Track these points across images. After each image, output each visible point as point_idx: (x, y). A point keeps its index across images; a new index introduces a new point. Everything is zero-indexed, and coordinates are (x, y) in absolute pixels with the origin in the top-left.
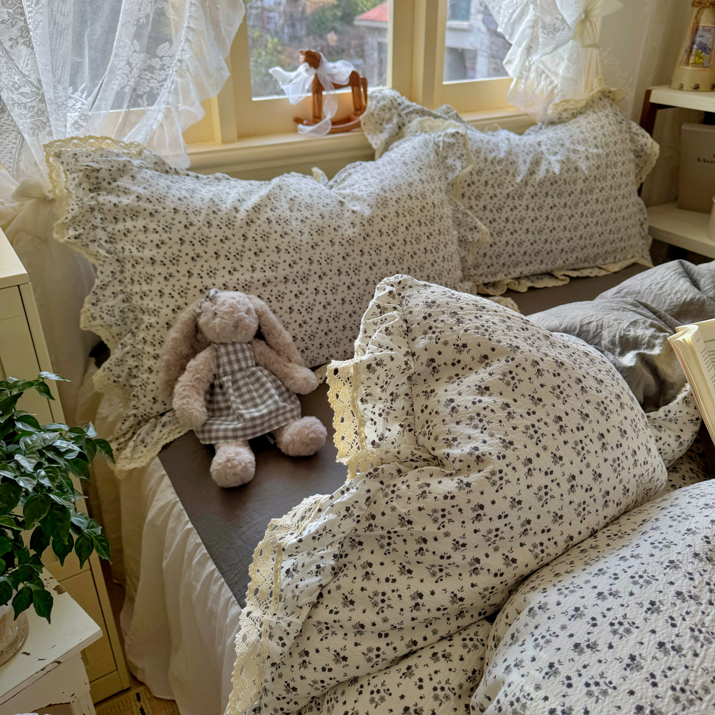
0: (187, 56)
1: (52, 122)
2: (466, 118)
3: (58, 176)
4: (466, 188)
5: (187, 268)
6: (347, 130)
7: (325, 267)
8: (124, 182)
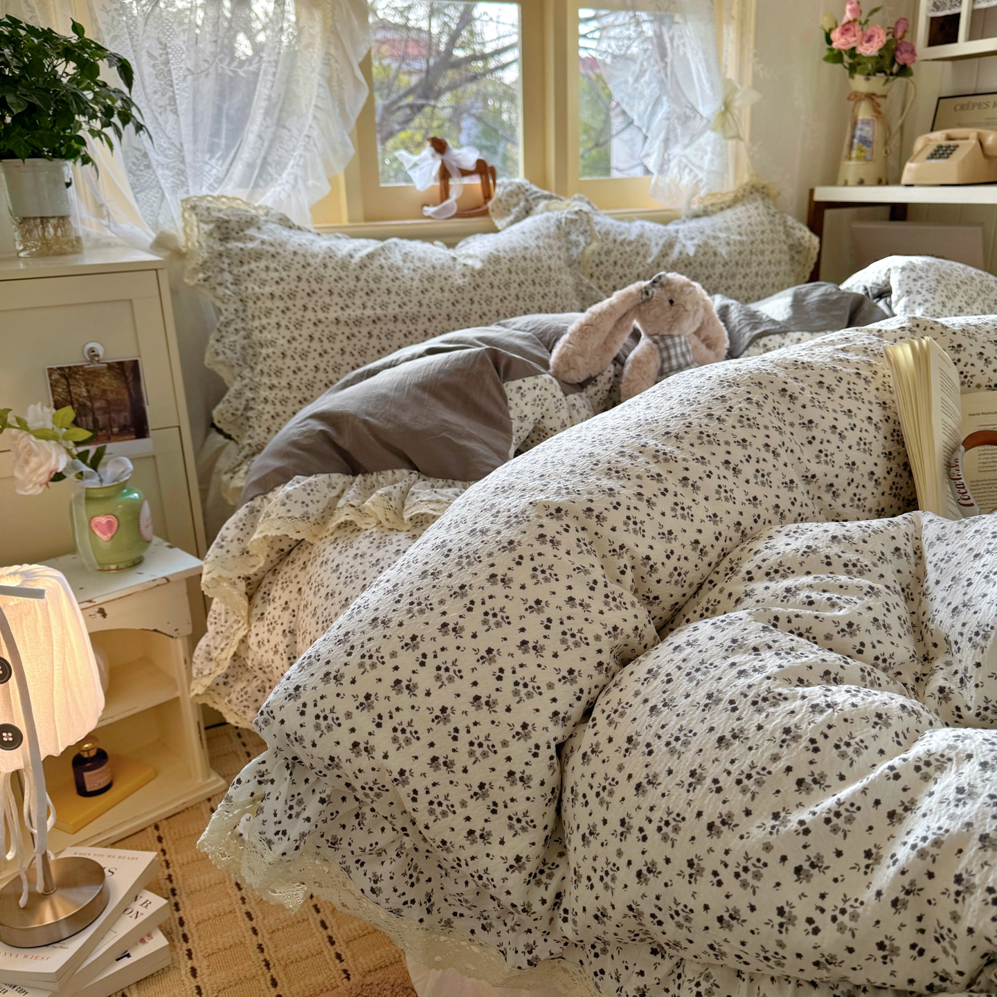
0: (315, 133)
1: (190, 183)
3: (192, 230)
4: (595, 268)
5: (303, 302)
6: (475, 216)
7: (434, 311)
8: (252, 232)
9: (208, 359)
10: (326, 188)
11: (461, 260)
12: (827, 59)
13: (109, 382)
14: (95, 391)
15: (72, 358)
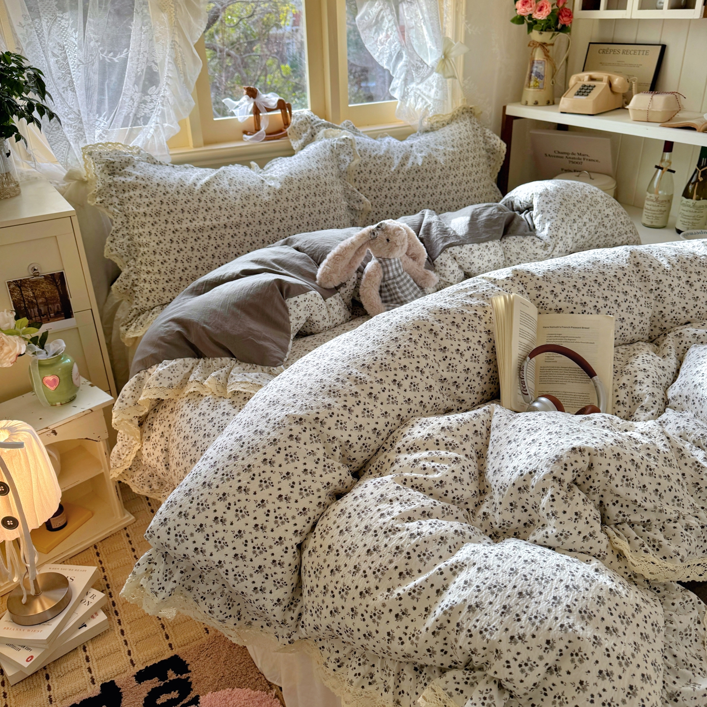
0: (168, 94)
1: (87, 135)
2: (361, 130)
3: (90, 166)
4: (357, 175)
5: (165, 218)
6: (278, 139)
7: (251, 219)
8: (129, 169)
9: (106, 254)
10: (177, 128)
11: (267, 183)
12: (513, 21)
13: (46, 287)
14: (37, 292)
15: (23, 274)
